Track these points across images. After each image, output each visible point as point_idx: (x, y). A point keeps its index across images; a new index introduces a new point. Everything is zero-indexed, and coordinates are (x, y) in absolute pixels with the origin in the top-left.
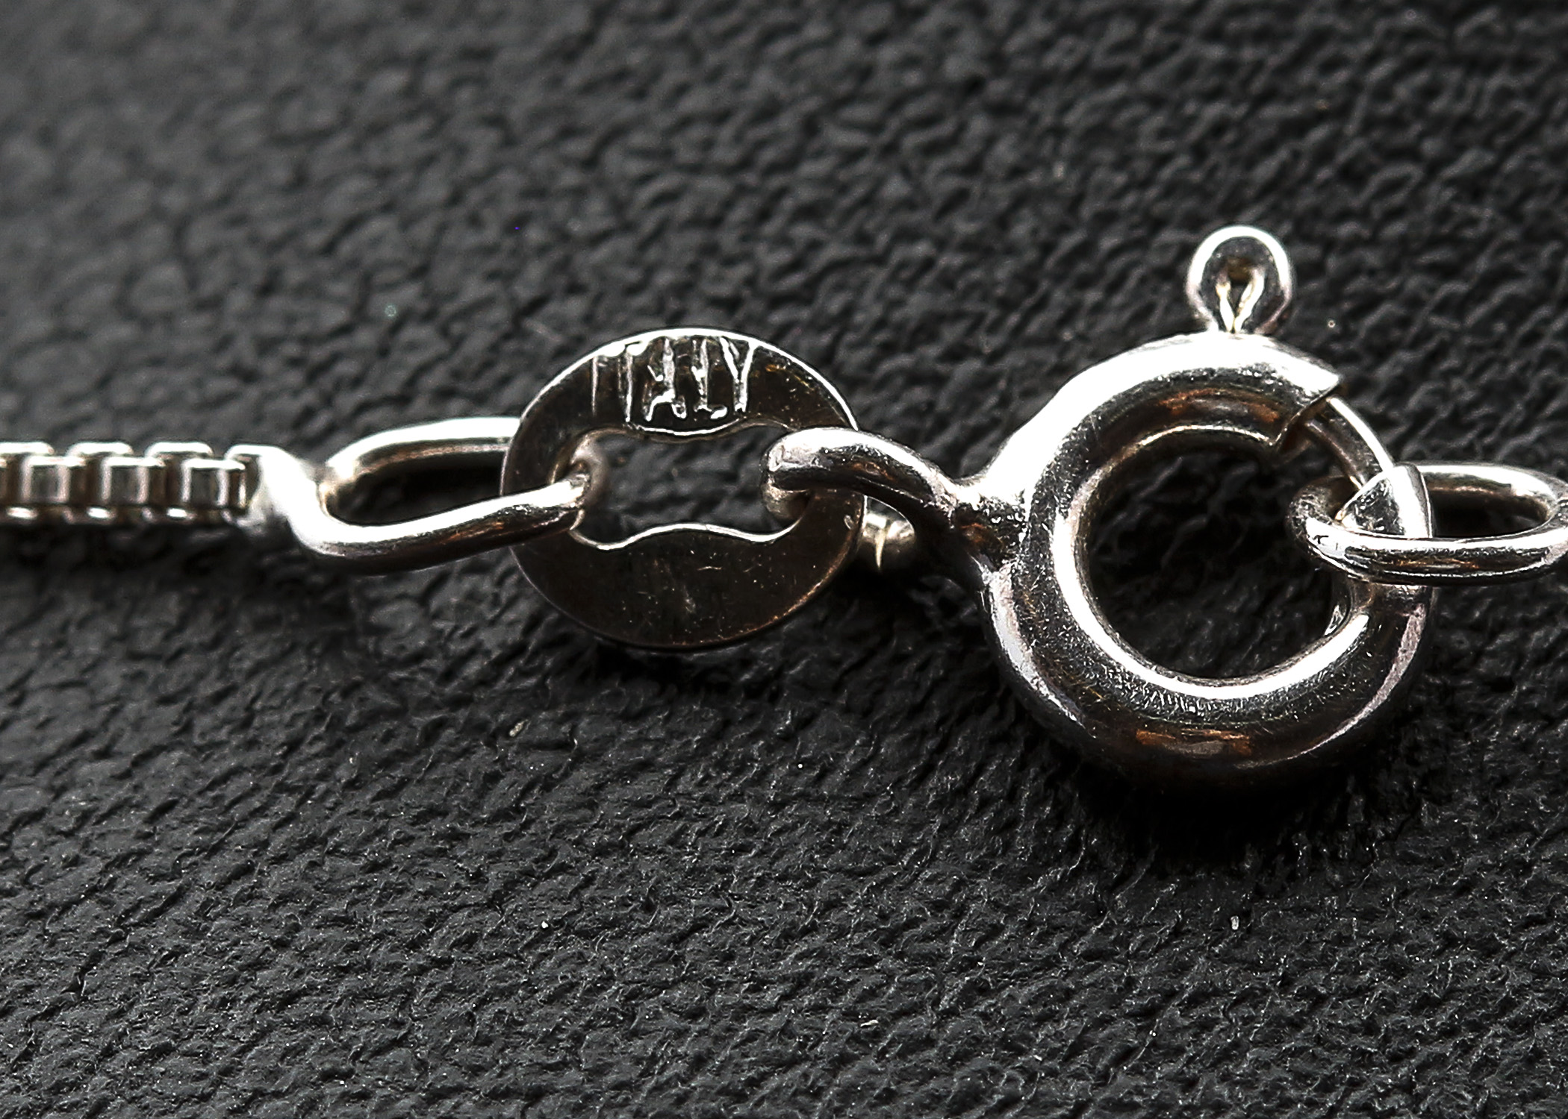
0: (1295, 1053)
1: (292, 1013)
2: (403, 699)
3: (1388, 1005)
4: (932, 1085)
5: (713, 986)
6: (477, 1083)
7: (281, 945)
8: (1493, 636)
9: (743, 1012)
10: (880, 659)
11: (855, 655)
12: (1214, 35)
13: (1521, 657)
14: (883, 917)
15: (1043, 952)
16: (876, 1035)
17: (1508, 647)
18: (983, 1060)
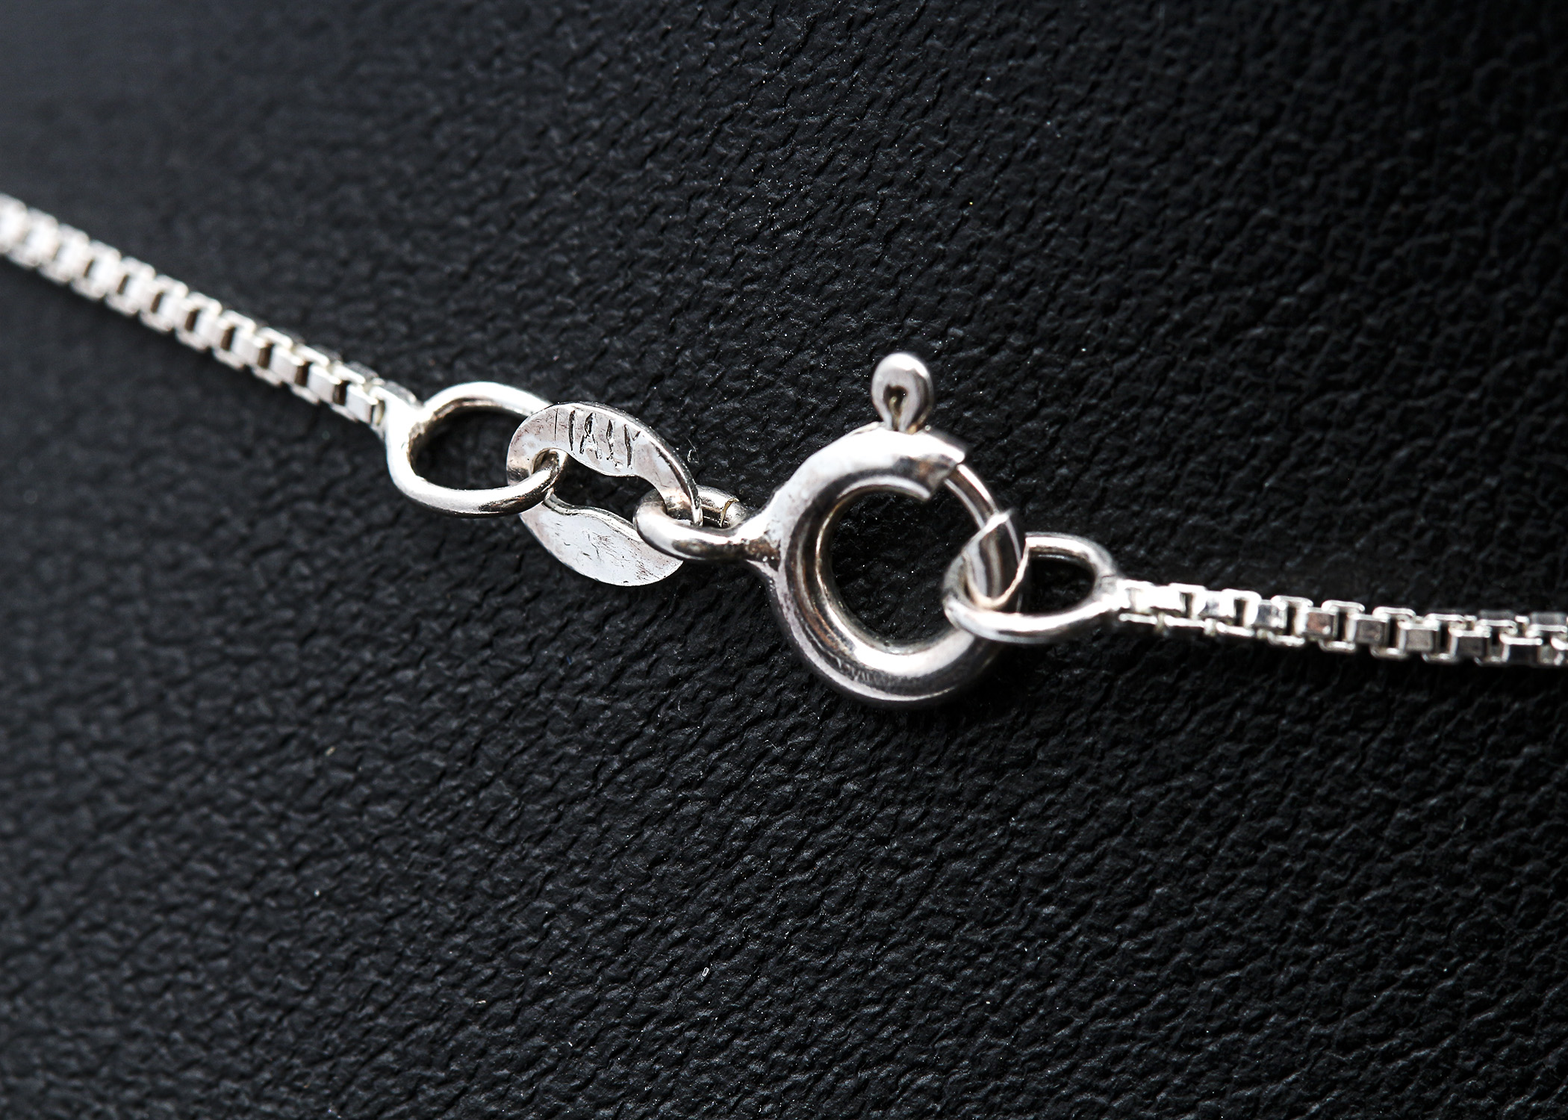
0: (719, 1067)
1: (175, 918)
2: (276, 711)
3: (777, 1044)
4: (509, 1051)
5: (401, 956)
6: (260, 993)
7: (177, 868)
8: (882, 808)
9: (414, 978)
10: (535, 750)
11: (522, 743)
12: (793, 382)
13: (896, 825)
14: (502, 931)
15: (589, 972)
16: (484, 1010)
17: (889, 817)
18: (538, 1041)
